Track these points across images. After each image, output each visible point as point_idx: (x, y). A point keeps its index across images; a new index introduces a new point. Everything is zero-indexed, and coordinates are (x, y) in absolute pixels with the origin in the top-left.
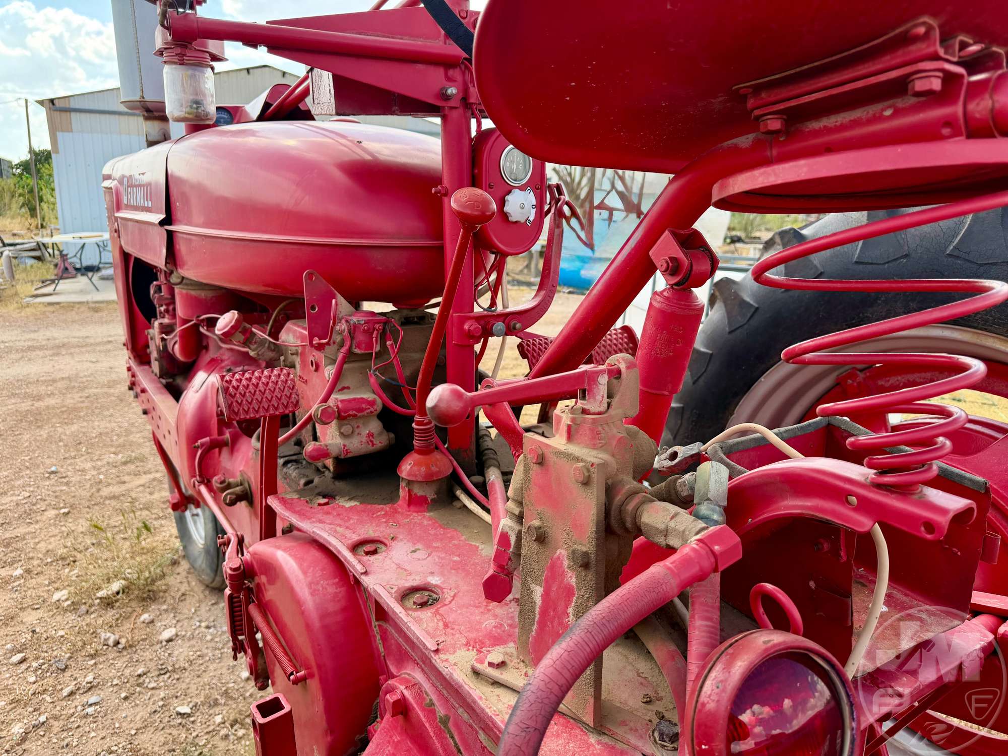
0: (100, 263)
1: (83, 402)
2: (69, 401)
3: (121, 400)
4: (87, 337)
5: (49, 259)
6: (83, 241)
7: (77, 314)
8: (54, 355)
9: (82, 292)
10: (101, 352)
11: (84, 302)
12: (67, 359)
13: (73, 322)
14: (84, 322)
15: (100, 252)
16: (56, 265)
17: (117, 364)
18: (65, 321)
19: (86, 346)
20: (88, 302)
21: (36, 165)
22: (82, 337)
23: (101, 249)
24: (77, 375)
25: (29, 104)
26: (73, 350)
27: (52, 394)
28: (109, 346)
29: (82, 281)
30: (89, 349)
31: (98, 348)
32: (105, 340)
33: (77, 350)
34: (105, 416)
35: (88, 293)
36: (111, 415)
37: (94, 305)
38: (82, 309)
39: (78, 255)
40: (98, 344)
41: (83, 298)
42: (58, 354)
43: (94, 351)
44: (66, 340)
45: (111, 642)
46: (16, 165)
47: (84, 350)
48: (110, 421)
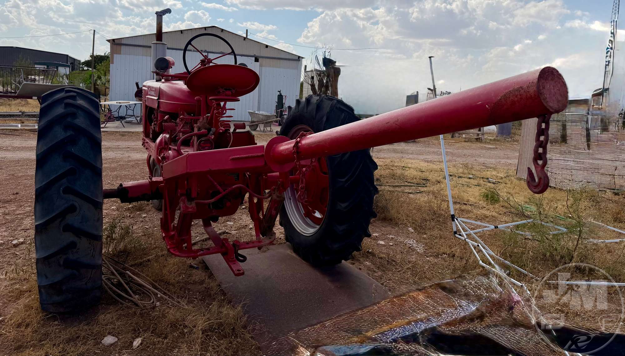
0: (126, 115)
1: (118, 166)
2: (113, 165)
3: (133, 167)
4: (119, 145)
5: (102, 112)
6: (120, 104)
7: (114, 136)
8: (106, 151)
9: (117, 127)
10: (125, 151)
11: (118, 132)
12: (111, 152)
13: (113, 139)
14: (118, 140)
15: (127, 110)
16: (105, 115)
17: (131, 155)
18: (109, 139)
19: (119, 148)
20: (120, 132)
21: (95, 64)
22: (117, 145)
23: (128, 109)
24: (115, 158)
25: (95, 33)
26: (113, 150)
27: (106, 163)
28: (128, 149)
29: (117, 123)
30: (120, 150)
31: (124, 150)
32: (127, 147)
33: (115, 150)
34: (127, 171)
35: (121, 128)
36: (129, 170)
37: (122, 133)
38: (117, 134)
39: (118, 111)
40: (124, 148)
41: (118, 130)
42: (108, 151)
43: (122, 150)
44: (110, 146)
45: (128, 216)
46: (83, 63)
47: (118, 150)
48: (128, 172)
